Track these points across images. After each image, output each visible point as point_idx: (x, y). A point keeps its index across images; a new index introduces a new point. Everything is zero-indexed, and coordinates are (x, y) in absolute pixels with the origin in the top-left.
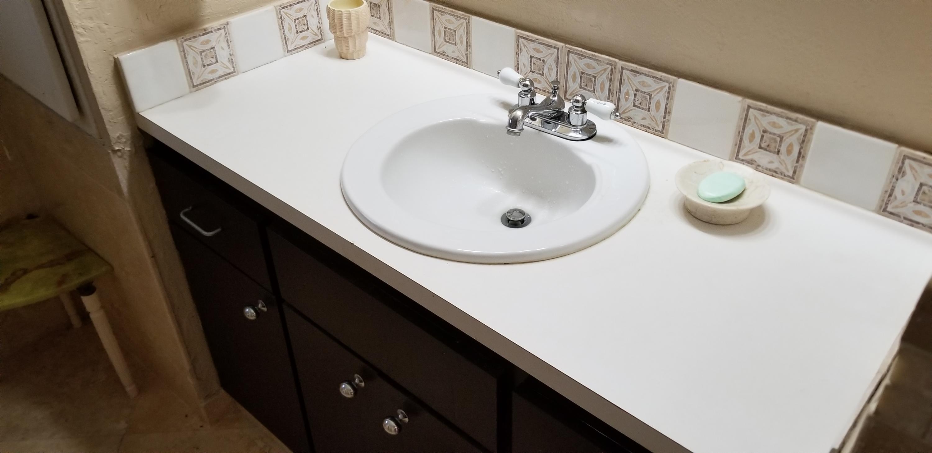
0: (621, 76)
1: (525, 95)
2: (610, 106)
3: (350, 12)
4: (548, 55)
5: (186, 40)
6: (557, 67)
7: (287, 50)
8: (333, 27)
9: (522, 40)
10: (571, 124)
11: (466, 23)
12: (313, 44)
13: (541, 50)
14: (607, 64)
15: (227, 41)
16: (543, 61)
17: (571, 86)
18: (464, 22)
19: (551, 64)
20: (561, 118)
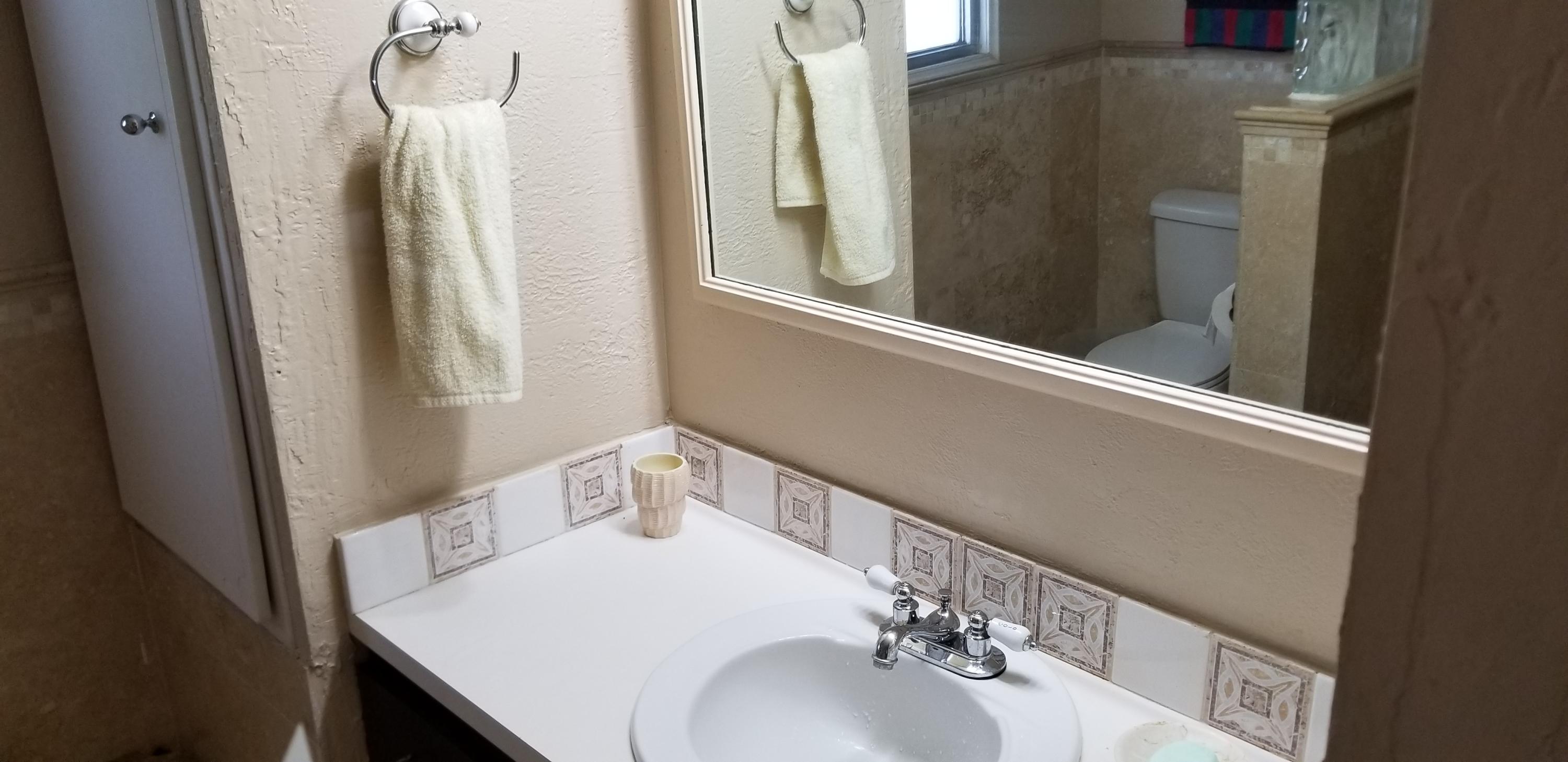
0: (1040, 586)
1: (902, 606)
2: (1022, 632)
3: (662, 475)
4: (938, 547)
5: (433, 514)
6: (950, 565)
7: (570, 523)
8: (637, 494)
9: (901, 524)
10: (968, 654)
11: (824, 495)
12: (608, 513)
13: (928, 540)
14: (1020, 567)
15: (490, 513)
16: (930, 555)
17: (970, 593)
18: (821, 494)
19: (941, 560)
20: (955, 643)
